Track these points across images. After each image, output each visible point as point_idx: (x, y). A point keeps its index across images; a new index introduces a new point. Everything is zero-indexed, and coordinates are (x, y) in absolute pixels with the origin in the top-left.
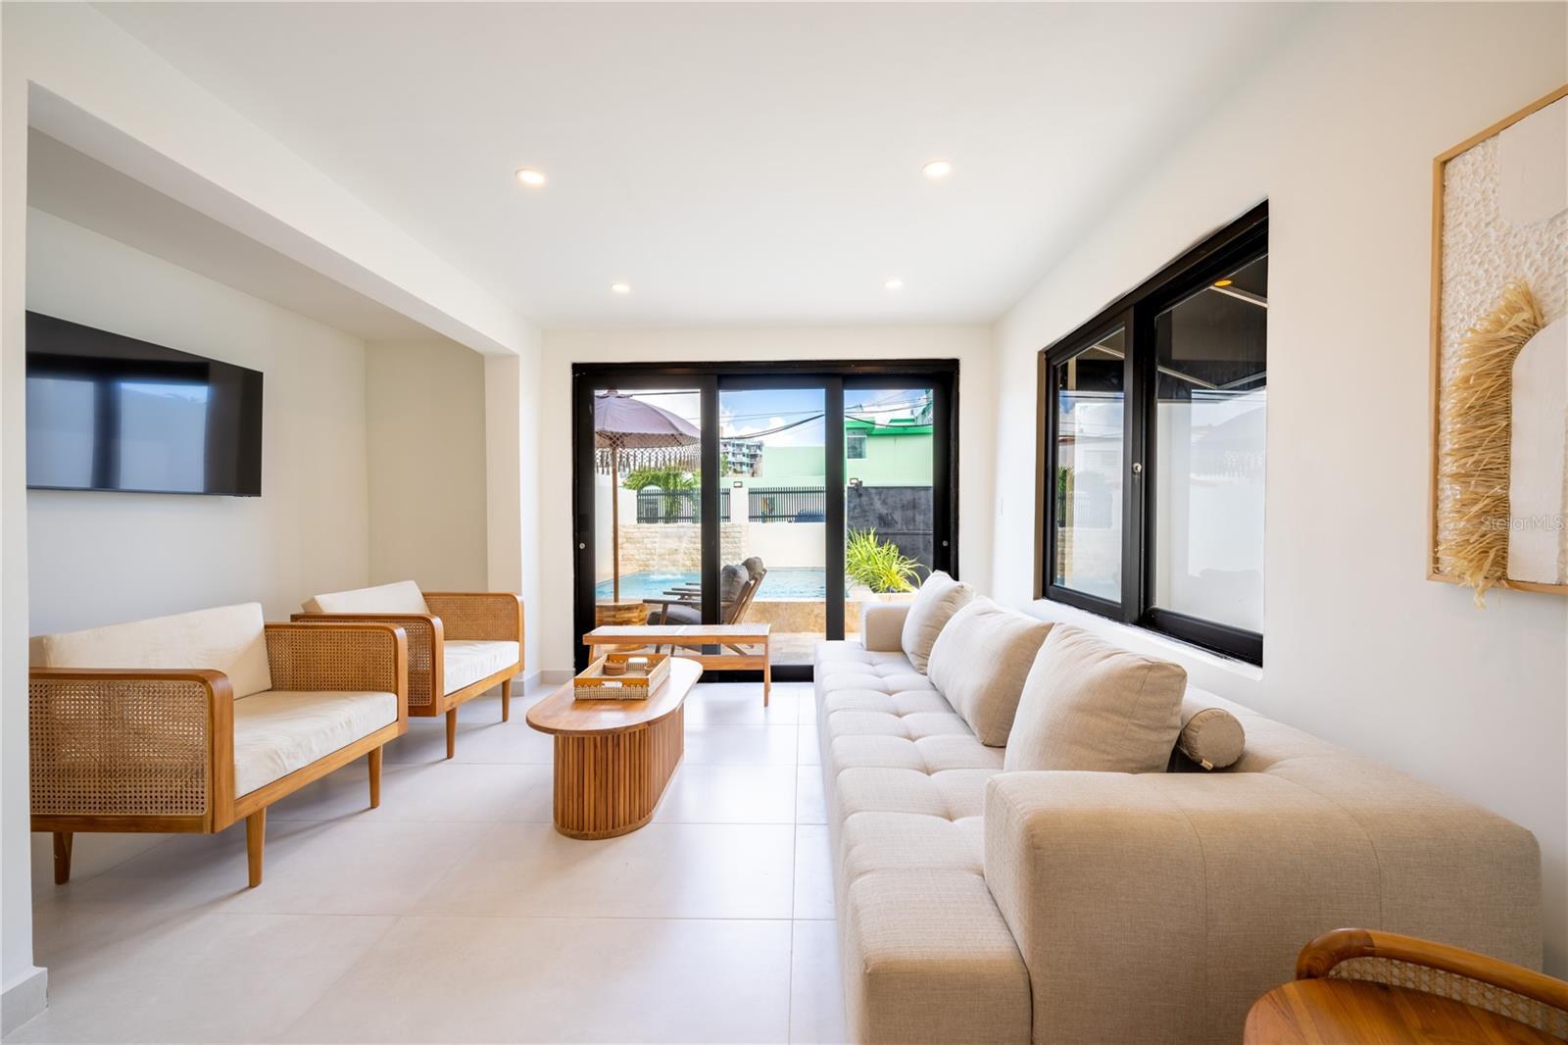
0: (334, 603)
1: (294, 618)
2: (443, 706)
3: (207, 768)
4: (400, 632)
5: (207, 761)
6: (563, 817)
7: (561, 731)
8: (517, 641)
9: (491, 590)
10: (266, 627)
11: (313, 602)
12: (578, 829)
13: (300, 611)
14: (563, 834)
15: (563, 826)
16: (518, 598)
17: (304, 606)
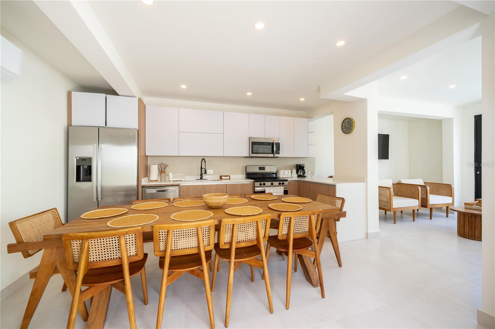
0: (404, 181)
1: (397, 183)
2: (429, 207)
3: (389, 202)
4: (420, 188)
5: (389, 201)
6: (459, 232)
7: (459, 211)
8: (452, 197)
9: (444, 183)
10: (393, 184)
11: (400, 180)
12: (463, 235)
13: (398, 182)
14: (460, 236)
15: (459, 234)
16: (452, 186)
17: (398, 181)
